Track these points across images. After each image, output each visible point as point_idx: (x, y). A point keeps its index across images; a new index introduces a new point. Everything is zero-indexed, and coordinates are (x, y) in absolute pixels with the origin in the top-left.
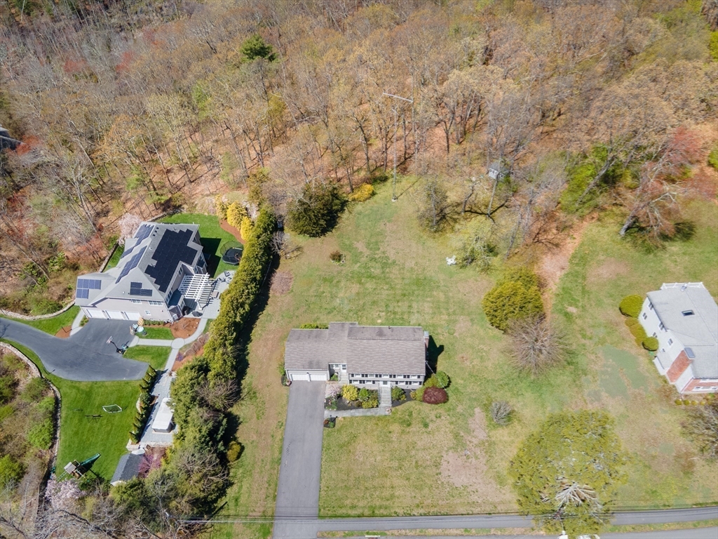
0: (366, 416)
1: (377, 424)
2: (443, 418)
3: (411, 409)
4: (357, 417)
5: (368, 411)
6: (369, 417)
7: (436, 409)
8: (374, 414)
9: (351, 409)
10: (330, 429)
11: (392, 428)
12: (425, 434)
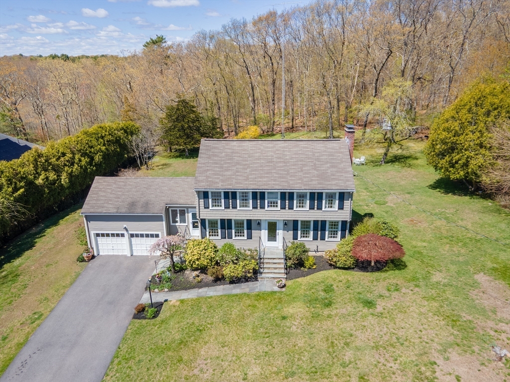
0: (229, 296)
1: (254, 306)
2: (404, 290)
3: (330, 281)
4: (211, 297)
5: (234, 288)
6: (237, 295)
7: (385, 279)
8: (247, 290)
9: (201, 287)
10: (144, 322)
11: (289, 310)
12: (370, 318)
